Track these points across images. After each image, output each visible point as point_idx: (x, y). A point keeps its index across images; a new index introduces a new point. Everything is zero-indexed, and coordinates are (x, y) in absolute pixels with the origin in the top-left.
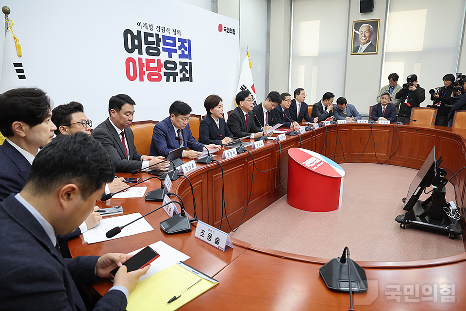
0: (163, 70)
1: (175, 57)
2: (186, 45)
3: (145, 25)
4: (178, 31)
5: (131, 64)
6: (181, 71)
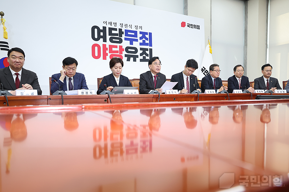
0: (124, 53)
1: (136, 45)
2: (147, 36)
3: (110, 23)
4: (140, 27)
5: (96, 48)
6: (141, 55)
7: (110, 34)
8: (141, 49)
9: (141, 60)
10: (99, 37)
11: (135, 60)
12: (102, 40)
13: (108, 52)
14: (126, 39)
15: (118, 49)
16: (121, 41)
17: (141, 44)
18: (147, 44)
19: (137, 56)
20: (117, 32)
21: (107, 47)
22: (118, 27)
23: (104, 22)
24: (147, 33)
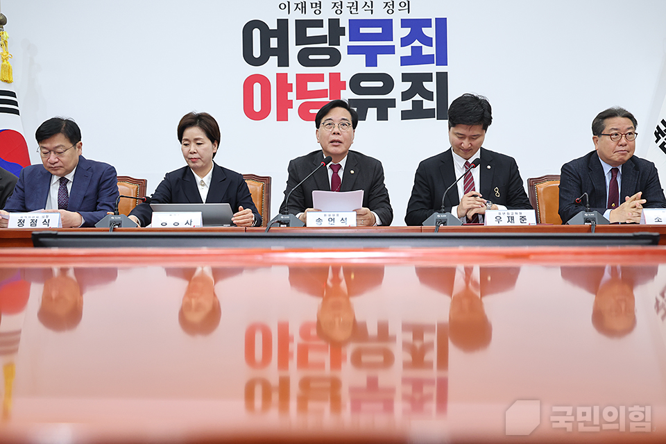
0: (347, 94)
1: (389, 65)
2: (430, 32)
3: (300, 6)
4: (403, 4)
5: (257, 87)
6: (406, 96)
7: (301, 38)
8: (406, 77)
9: (406, 115)
10: (267, 52)
11: (382, 116)
12: (273, 60)
13: (292, 96)
14: (352, 50)
15: (325, 85)
16: (335, 59)
17: (405, 61)
18: (428, 60)
19: (392, 103)
20: (324, 31)
21: (292, 80)
22: (327, 14)
23: (283, 6)
24: (427, 23)
